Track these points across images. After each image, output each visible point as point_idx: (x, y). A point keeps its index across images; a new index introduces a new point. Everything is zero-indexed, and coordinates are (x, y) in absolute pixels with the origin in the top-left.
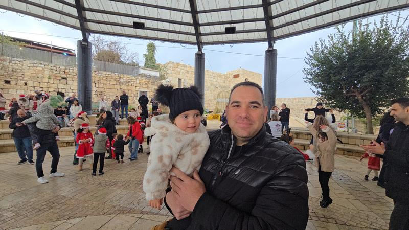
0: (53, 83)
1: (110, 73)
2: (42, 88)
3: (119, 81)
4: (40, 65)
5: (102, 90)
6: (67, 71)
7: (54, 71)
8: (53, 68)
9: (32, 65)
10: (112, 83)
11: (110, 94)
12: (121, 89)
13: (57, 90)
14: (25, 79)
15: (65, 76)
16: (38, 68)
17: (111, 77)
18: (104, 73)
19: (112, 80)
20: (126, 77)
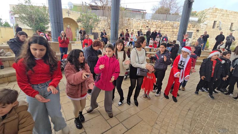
1: (169, 22)
3: (173, 26)
6: (149, 22)
7: (144, 23)
8: (144, 21)
9: (136, 21)
10: (169, 28)
14: (133, 28)
15: (148, 25)
16: (138, 22)
17: (169, 24)
18: (166, 21)
19: (169, 26)
20: (177, 23)
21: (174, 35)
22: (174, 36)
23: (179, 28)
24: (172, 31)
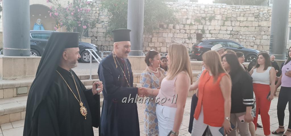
0: (194, 25)
1: (247, 7)
2: (185, 30)
4: (186, 7)
5: (238, 29)
6: (206, 10)
10: (250, 19)
11: (247, 33)
12: (259, 26)
13: (197, 32)
15: (204, 15)
17: (249, 12)
18: (242, 7)
19: (251, 15)
20: (267, 10)
21: (263, 33)
22: (264, 36)
23: (271, 20)
24: (257, 25)
